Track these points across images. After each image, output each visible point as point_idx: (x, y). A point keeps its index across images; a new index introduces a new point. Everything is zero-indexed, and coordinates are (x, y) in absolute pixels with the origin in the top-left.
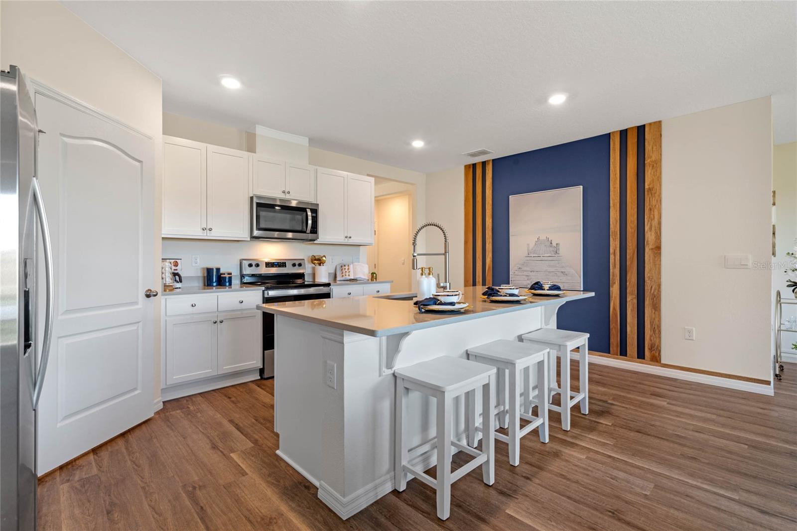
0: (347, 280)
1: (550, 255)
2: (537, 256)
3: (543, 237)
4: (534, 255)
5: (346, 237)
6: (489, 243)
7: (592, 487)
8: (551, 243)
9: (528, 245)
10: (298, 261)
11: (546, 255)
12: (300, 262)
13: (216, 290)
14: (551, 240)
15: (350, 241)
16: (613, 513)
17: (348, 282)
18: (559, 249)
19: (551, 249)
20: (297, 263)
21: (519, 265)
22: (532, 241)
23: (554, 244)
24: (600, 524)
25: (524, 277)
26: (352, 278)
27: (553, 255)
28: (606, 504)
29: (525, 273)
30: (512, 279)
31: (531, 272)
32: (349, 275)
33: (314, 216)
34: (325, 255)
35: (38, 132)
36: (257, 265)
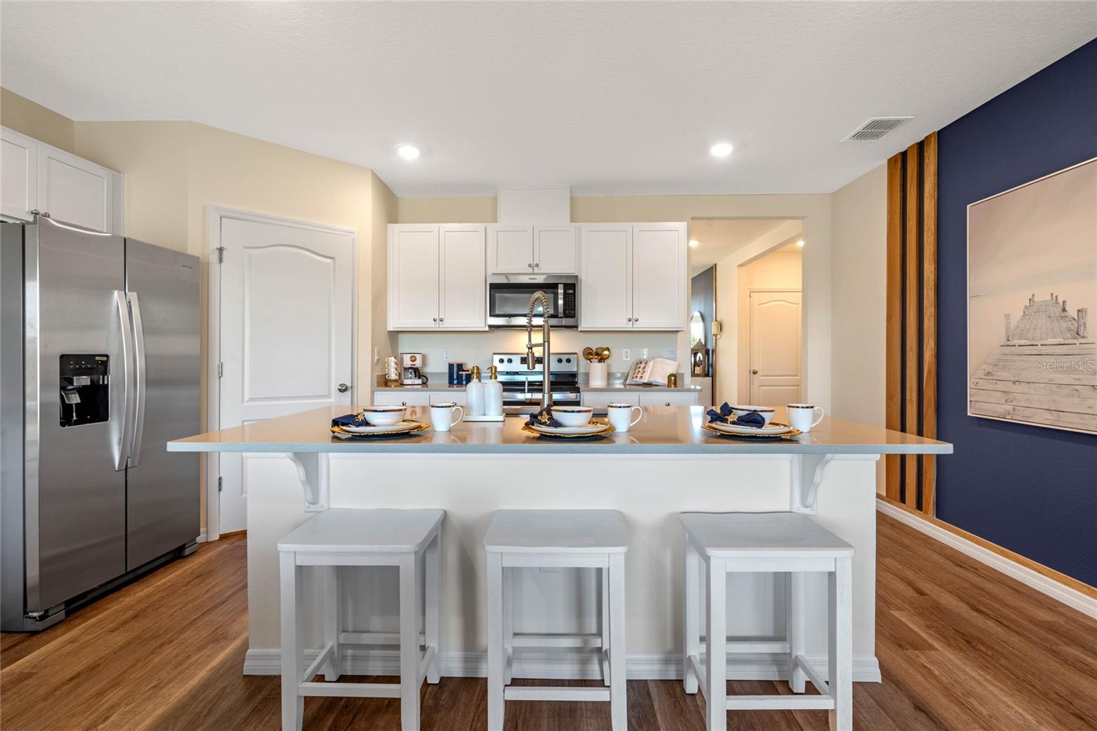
0: (638, 385)
1: (1062, 341)
2: (1028, 343)
3: (1043, 296)
4: (1022, 342)
5: (630, 320)
6: (930, 316)
8: (1064, 310)
9: (1007, 316)
10: (564, 355)
11: (1050, 341)
12: (567, 357)
13: (458, 388)
14: (1064, 302)
15: (638, 326)
17: (641, 387)
18: (1085, 324)
19: (1064, 325)
20: (564, 358)
21: (985, 366)
22: (1015, 306)
23: (1072, 311)
25: (999, 395)
26: (646, 381)
27: (1070, 341)
29: (1000, 386)
30: (972, 399)
31: (1014, 382)
32: (641, 377)
33: (571, 294)
34: (605, 347)
35: (221, 250)
36: (510, 361)
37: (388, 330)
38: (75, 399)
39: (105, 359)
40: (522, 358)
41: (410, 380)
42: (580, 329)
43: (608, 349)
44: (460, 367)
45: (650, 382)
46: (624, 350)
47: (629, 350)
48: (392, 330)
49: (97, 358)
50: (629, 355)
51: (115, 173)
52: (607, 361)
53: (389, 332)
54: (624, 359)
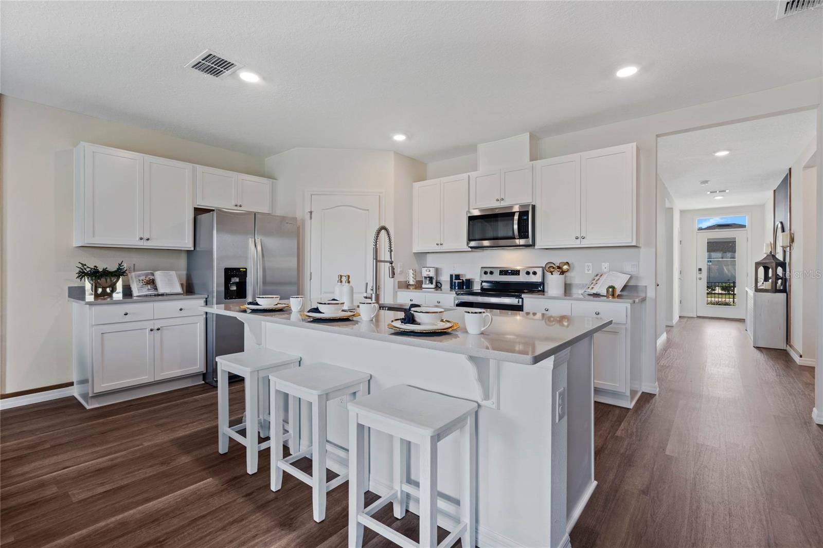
0: (590, 295)
5: (577, 238)
7: (208, 538)
12: (534, 270)
16: (160, 542)
20: (531, 271)
24: (155, 527)
26: (595, 292)
28: (175, 541)
32: (593, 288)
33: (525, 219)
34: (565, 261)
35: (311, 212)
36: (491, 273)
37: (414, 252)
38: (234, 288)
39: (245, 270)
40: (500, 271)
41: (426, 285)
42: (536, 247)
43: (567, 263)
44: (458, 277)
45: (598, 293)
46: (586, 264)
47: (591, 264)
48: (415, 252)
49: (241, 270)
50: (591, 269)
51: (274, 180)
52: (567, 274)
53: (414, 253)
54: (586, 272)
